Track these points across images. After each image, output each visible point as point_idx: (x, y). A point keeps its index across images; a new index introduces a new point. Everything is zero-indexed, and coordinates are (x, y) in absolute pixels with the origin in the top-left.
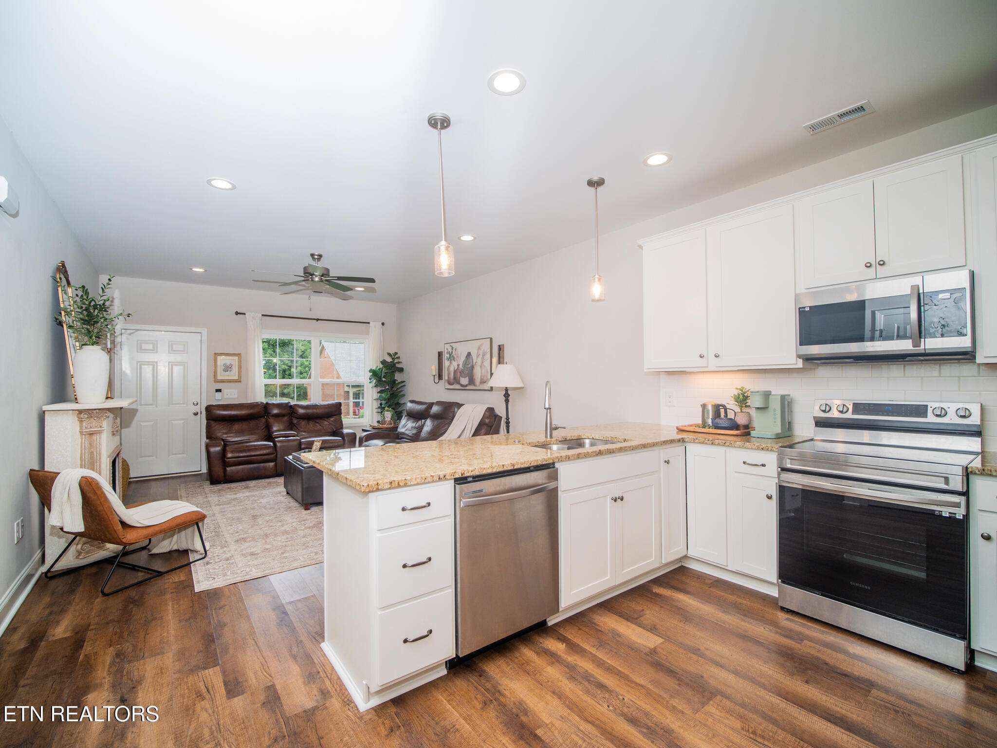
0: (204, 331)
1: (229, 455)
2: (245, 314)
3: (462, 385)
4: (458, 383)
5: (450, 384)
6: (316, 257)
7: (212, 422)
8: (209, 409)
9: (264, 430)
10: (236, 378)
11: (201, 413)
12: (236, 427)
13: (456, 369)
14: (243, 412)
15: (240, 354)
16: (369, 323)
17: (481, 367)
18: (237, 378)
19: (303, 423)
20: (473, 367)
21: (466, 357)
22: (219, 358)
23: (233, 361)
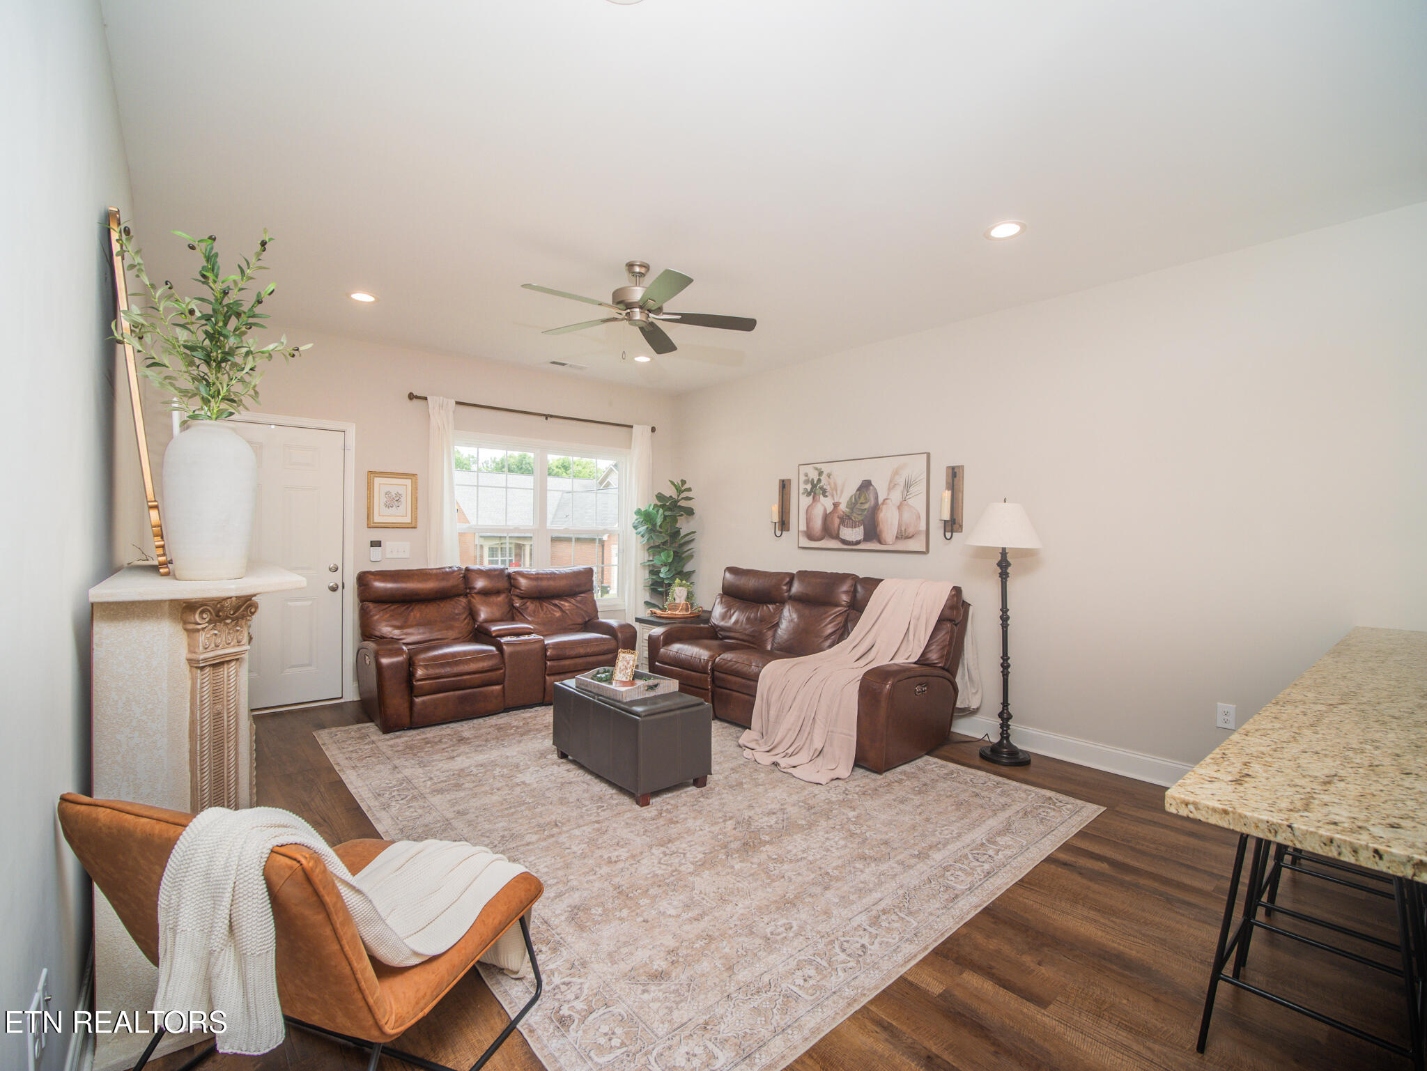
0: (352, 430)
1: (420, 672)
2: (425, 399)
3: (844, 542)
4: (836, 537)
5: (810, 537)
6: (637, 269)
7: (371, 605)
8: (363, 580)
9: (466, 621)
10: (408, 520)
11: (343, 587)
12: (417, 613)
13: (828, 512)
14: (430, 585)
15: (415, 475)
16: (632, 427)
17: (899, 507)
18: (410, 521)
19: (531, 606)
20: (876, 509)
21: (859, 490)
22: (378, 480)
23: (402, 487)
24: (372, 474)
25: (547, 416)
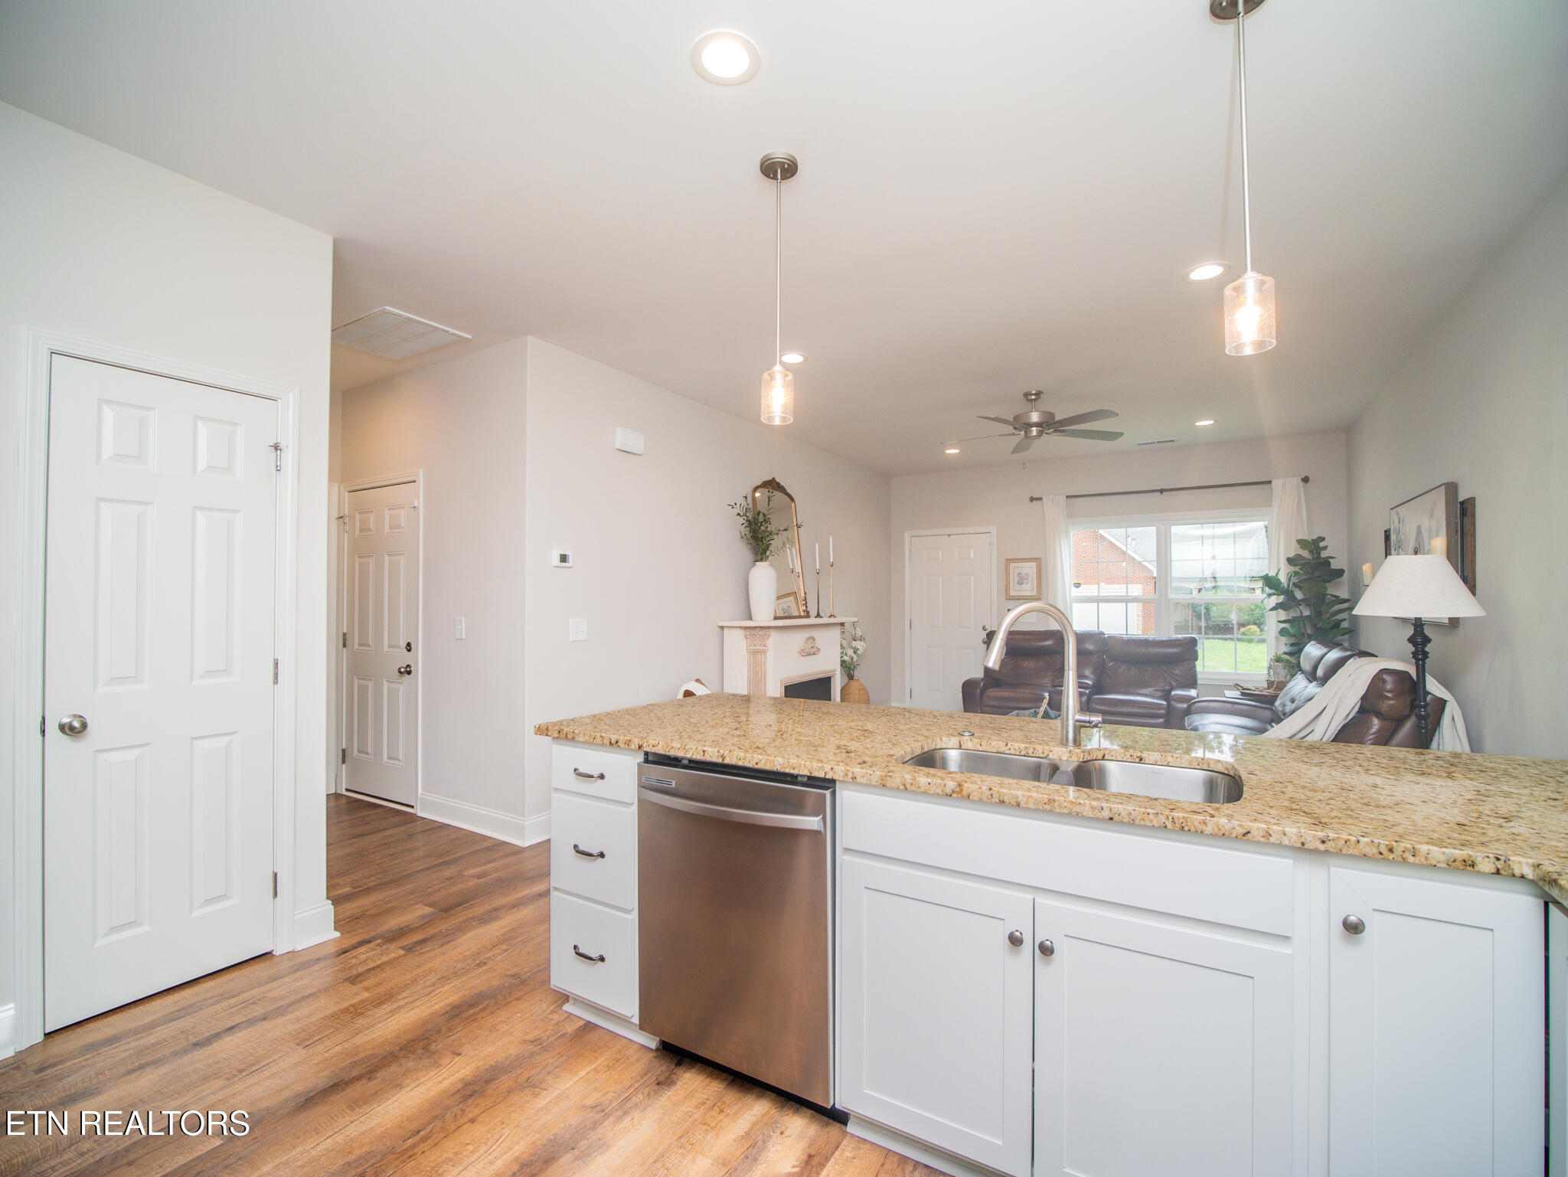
0: (994, 530)
2: (1042, 499)
15: (1038, 559)
16: (1270, 483)
18: (1035, 594)
19: (1122, 668)
21: (1416, 539)
22: (1012, 565)
23: (1030, 569)
24: (1009, 561)
25: (1162, 491)
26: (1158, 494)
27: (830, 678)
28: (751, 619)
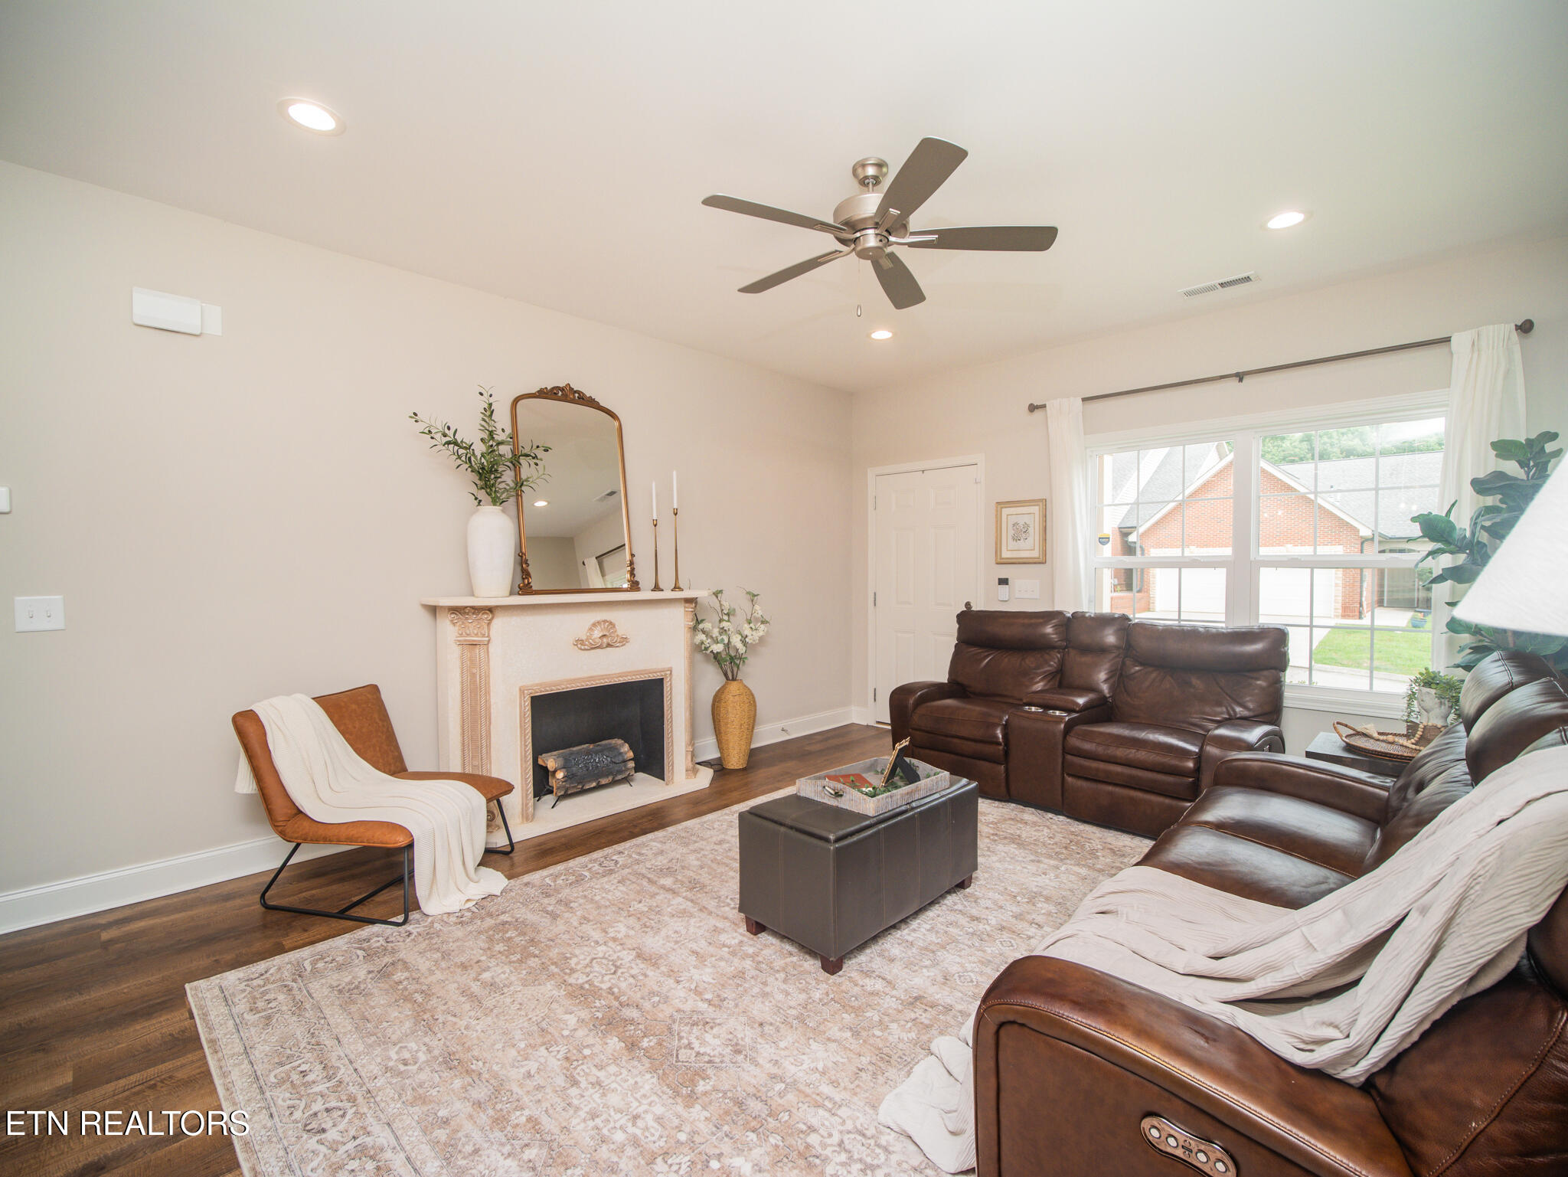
0: (982, 461)
1: (914, 720)
2: (1045, 406)
10: (1035, 554)
15: (1044, 501)
16: (1449, 339)
18: (1037, 555)
19: (1150, 678)
22: (1005, 511)
23: (1030, 516)
24: (1001, 505)
25: (1240, 376)
26: (1234, 382)
27: (661, 681)
28: (473, 595)
